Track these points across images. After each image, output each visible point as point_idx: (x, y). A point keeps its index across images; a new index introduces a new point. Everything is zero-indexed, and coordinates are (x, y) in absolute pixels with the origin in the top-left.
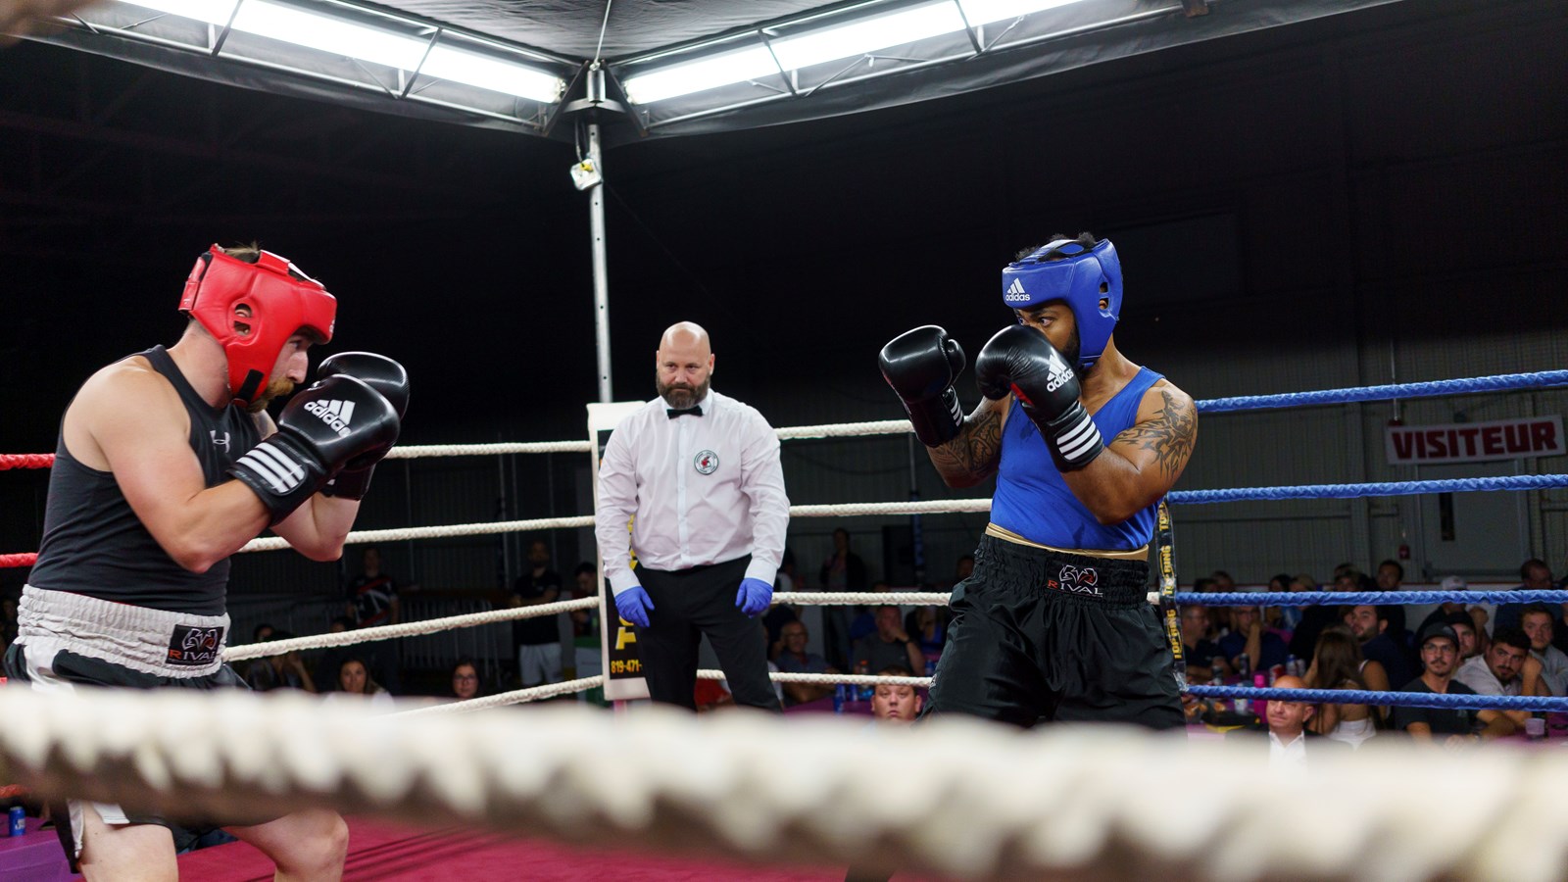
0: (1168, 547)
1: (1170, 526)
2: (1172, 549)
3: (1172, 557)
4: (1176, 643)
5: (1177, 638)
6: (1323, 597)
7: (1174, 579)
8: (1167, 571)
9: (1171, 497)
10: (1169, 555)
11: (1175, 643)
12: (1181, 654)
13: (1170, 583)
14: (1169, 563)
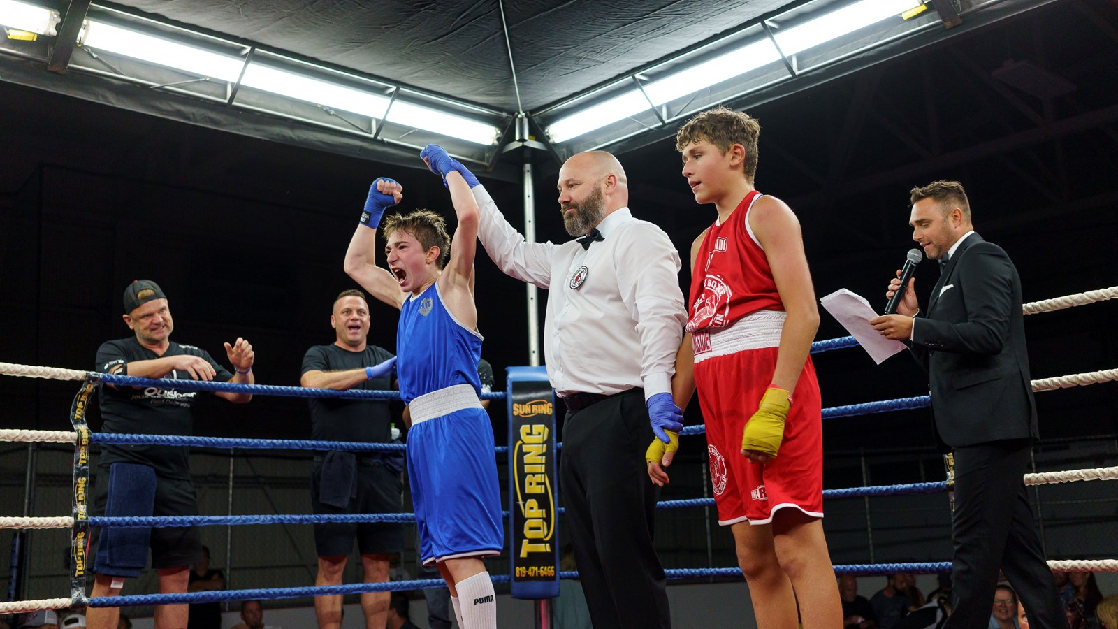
0: (84, 479)
1: (87, 461)
2: (87, 481)
3: (85, 488)
4: (81, 561)
5: (82, 557)
6: (202, 519)
7: (85, 506)
8: (80, 499)
9: (95, 437)
10: (83, 486)
11: (79, 561)
12: (84, 571)
13: (81, 509)
14: (83, 492)
